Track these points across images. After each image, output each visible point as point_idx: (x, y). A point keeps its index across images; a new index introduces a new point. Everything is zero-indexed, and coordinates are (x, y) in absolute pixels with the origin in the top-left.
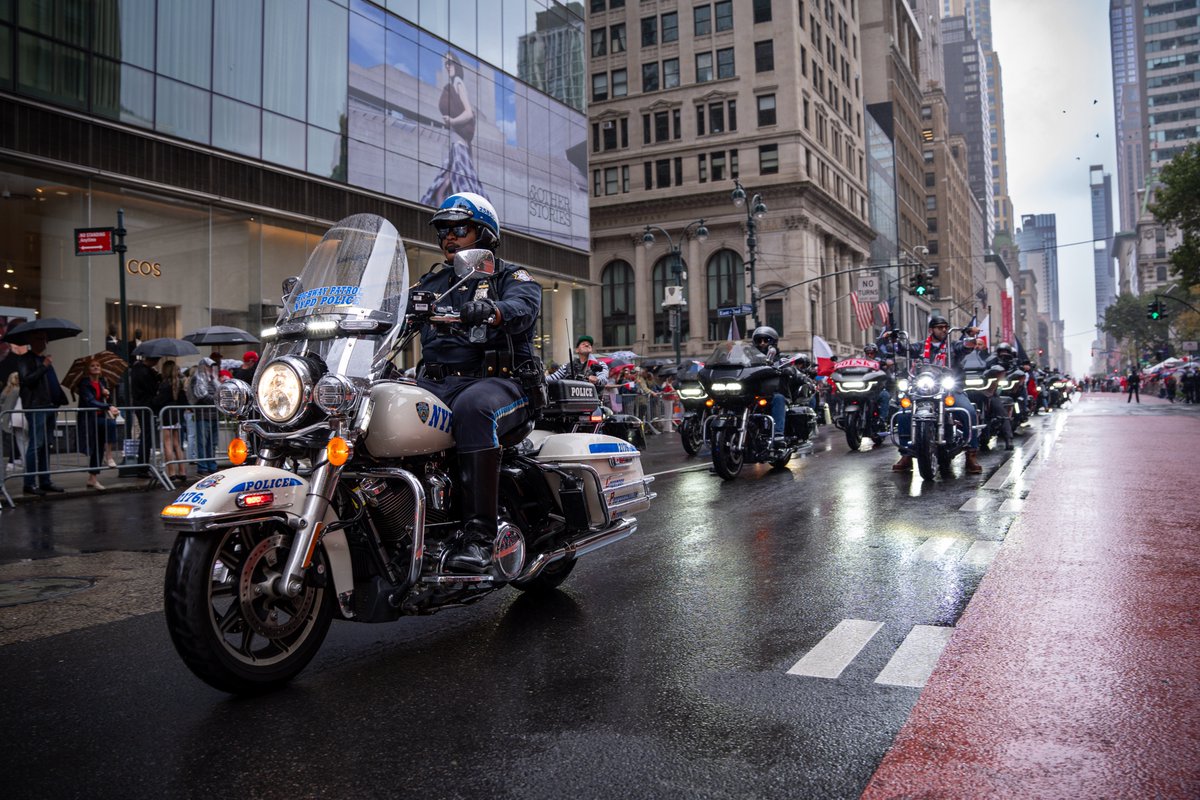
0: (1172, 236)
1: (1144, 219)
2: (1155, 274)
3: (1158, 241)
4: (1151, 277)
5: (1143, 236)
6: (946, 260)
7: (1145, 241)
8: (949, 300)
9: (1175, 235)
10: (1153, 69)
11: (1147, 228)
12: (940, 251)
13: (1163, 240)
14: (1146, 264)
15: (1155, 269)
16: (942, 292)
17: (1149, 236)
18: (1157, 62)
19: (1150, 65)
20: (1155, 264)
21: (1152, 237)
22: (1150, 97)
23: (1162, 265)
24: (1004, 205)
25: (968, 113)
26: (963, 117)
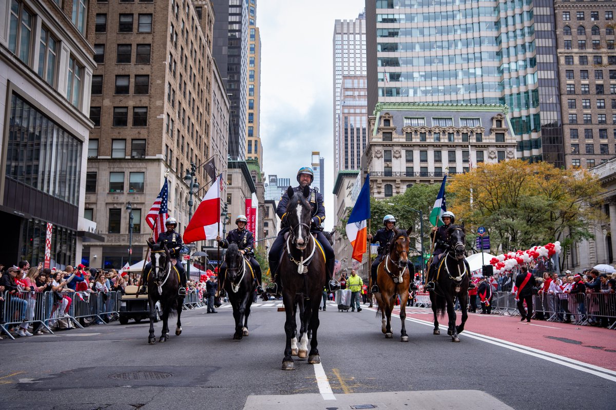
0: (397, 158)
1: (374, 140)
2: (383, 190)
3: (386, 161)
4: (379, 193)
5: (373, 156)
6: (158, 103)
7: (375, 160)
8: (159, 160)
9: (400, 157)
10: (381, 22)
11: (377, 148)
12: (152, 90)
13: (390, 161)
14: (376, 181)
15: (383, 186)
16: (150, 148)
17: (379, 156)
18: (385, 17)
19: (379, 18)
20: (383, 181)
21: (382, 156)
22: (379, 44)
23: (389, 183)
24: (256, 145)
25: (229, 48)
26: (225, 50)
